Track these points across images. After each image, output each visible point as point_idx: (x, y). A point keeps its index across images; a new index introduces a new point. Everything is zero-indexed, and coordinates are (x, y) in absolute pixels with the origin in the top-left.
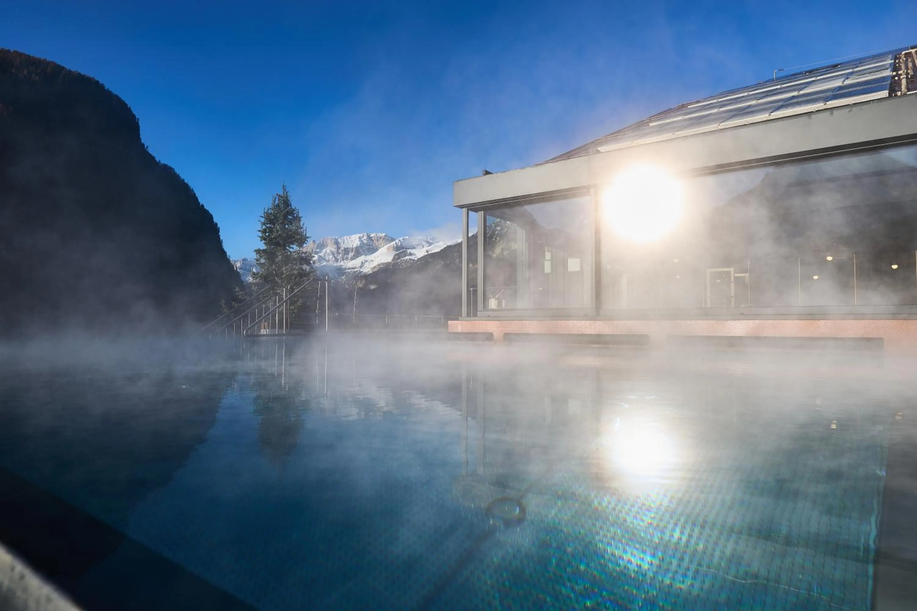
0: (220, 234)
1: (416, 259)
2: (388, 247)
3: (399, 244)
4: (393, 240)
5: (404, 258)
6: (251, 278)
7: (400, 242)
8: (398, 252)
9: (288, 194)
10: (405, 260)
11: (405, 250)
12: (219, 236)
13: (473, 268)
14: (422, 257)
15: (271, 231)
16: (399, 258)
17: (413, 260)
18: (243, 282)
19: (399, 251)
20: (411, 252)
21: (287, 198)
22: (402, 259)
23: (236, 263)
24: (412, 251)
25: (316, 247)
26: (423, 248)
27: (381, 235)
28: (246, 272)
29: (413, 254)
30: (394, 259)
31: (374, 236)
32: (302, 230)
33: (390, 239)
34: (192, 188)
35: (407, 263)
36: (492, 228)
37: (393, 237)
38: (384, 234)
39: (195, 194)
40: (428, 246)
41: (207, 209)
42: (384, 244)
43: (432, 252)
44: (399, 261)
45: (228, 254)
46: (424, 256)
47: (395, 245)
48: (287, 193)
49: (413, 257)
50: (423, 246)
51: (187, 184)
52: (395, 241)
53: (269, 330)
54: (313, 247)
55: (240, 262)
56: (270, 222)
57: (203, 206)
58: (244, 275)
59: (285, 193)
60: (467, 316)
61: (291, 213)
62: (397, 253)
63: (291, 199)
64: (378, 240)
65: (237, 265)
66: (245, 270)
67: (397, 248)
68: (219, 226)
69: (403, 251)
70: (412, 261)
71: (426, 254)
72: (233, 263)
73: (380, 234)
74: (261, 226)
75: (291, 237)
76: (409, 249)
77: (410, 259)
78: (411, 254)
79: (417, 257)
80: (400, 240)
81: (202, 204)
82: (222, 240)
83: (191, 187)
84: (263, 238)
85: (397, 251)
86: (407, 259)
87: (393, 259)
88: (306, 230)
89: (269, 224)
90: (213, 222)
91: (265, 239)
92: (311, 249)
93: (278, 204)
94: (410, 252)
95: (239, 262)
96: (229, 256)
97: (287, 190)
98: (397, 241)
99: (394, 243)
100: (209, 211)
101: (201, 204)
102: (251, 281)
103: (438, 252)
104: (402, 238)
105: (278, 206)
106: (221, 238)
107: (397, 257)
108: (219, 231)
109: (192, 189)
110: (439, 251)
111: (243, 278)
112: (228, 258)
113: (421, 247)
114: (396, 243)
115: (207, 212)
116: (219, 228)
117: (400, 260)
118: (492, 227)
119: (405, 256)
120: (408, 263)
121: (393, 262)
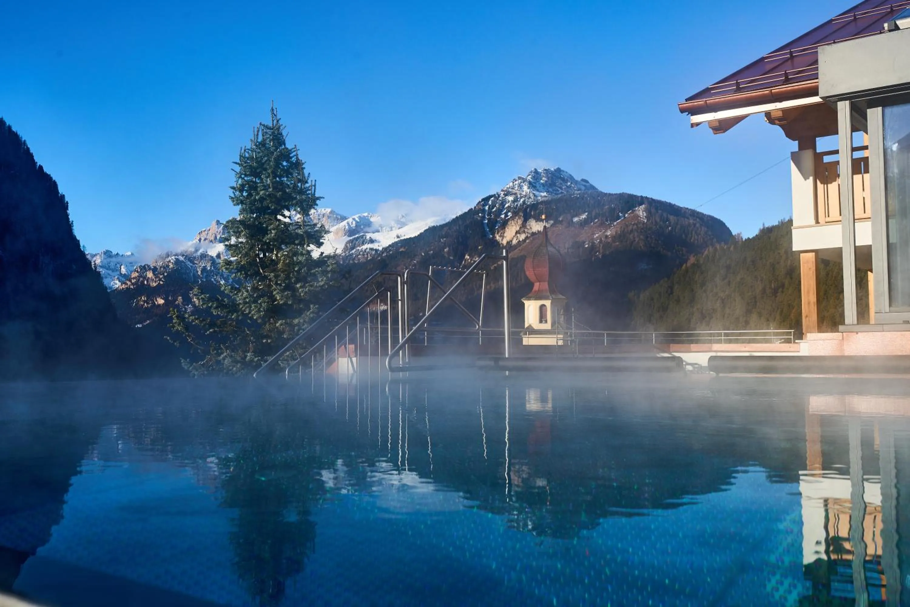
0: (68, 212)
1: (380, 249)
2: (337, 229)
3: (354, 225)
4: (343, 218)
5: (361, 248)
6: (117, 282)
7: (354, 223)
8: (351, 238)
9: (281, 122)
10: (364, 250)
11: (363, 234)
12: (67, 216)
13: (471, 261)
14: (390, 246)
15: (253, 187)
16: (352, 248)
17: (376, 250)
18: (106, 288)
19: (354, 237)
20: (372, 237)
21: (278, 129)
22: (358, 248)
23: (95, 259)
24: (374, 236)
25: (222, 231)
26: (392, 230)
27: (324, 212)
28: (110, 272)
29: (376, 240)
30: (346, 249)
31: (314, 213)
32: (307, 185)
33: (339, 217)
34: (23, 140)
35: (366, 256)
36: (500, 198)
37: (345, 214)
38: (329, 210)
39: (28, 149)
40: (399, 228)
41: (48, 173)
42: (329, 226)
43: (405, 237)
44: (353, 251)
45: (81, 245)
46: (393, 244)
47: (347, 227)
48: (278, 121)
49: (375, 246)
50: (391, 228)
51: (17, 133)
52: (346, 221)
53: (357, 359)
54: (217, 232)
55: (101, 256)
56: (251, 172)
57: (41, 167)
58: (106, 278)
59: (275, 122)
60: (858, 324)
61: (286, 155)
62: (350, 240)
63: (284, 133)
64: (319, 219)
65: (97, 262)
66: (108, 268)
67: (351, 232)
68: (67, 199)
69: (360, 237)
70: (374, 252)
71: (397, 240)
72: (89, 257)
73: (323, 210)
74: (235, 179)
75: (290, 198)
76: (369, 233)
77: (371, 249)
78: (372, 241)
79: (381, 246)
80: (354, 219)
81: (40, 165)
82: (72, 221)
83: (22, 138)
84: (236, 201)
85: (350, 236)
86: (367, 249)
87: (344, 249)
88: (315, 186)
89: (250, 175)
90: (58, 193)
91: (242, 202)
92: (214, 235)
93: (264, 140)
94: (370, 237)
95: (98, 257)
96: (84, 247)
97: (278, 118)
98: (350, 220)
99: (345, 223)
100: (52, 176)
101: (38, 164)
102: (117, 286)
103: (415, 237)
104: (358, 216)
105: (263, 144)
106: (71, 218)
107: (352, 245)
108: (67, 208)
109: (25, 141)
110: (417, 235)
111: (106, 282)
112: (82, 250)
113: (388, 229)
114: (348, 223)
115: (48, 178)
116: (67, 203)
117: (355, 250)
118: (499, 196)
119: (363, 244)
120: (367, 254)
121: (344, 254)
